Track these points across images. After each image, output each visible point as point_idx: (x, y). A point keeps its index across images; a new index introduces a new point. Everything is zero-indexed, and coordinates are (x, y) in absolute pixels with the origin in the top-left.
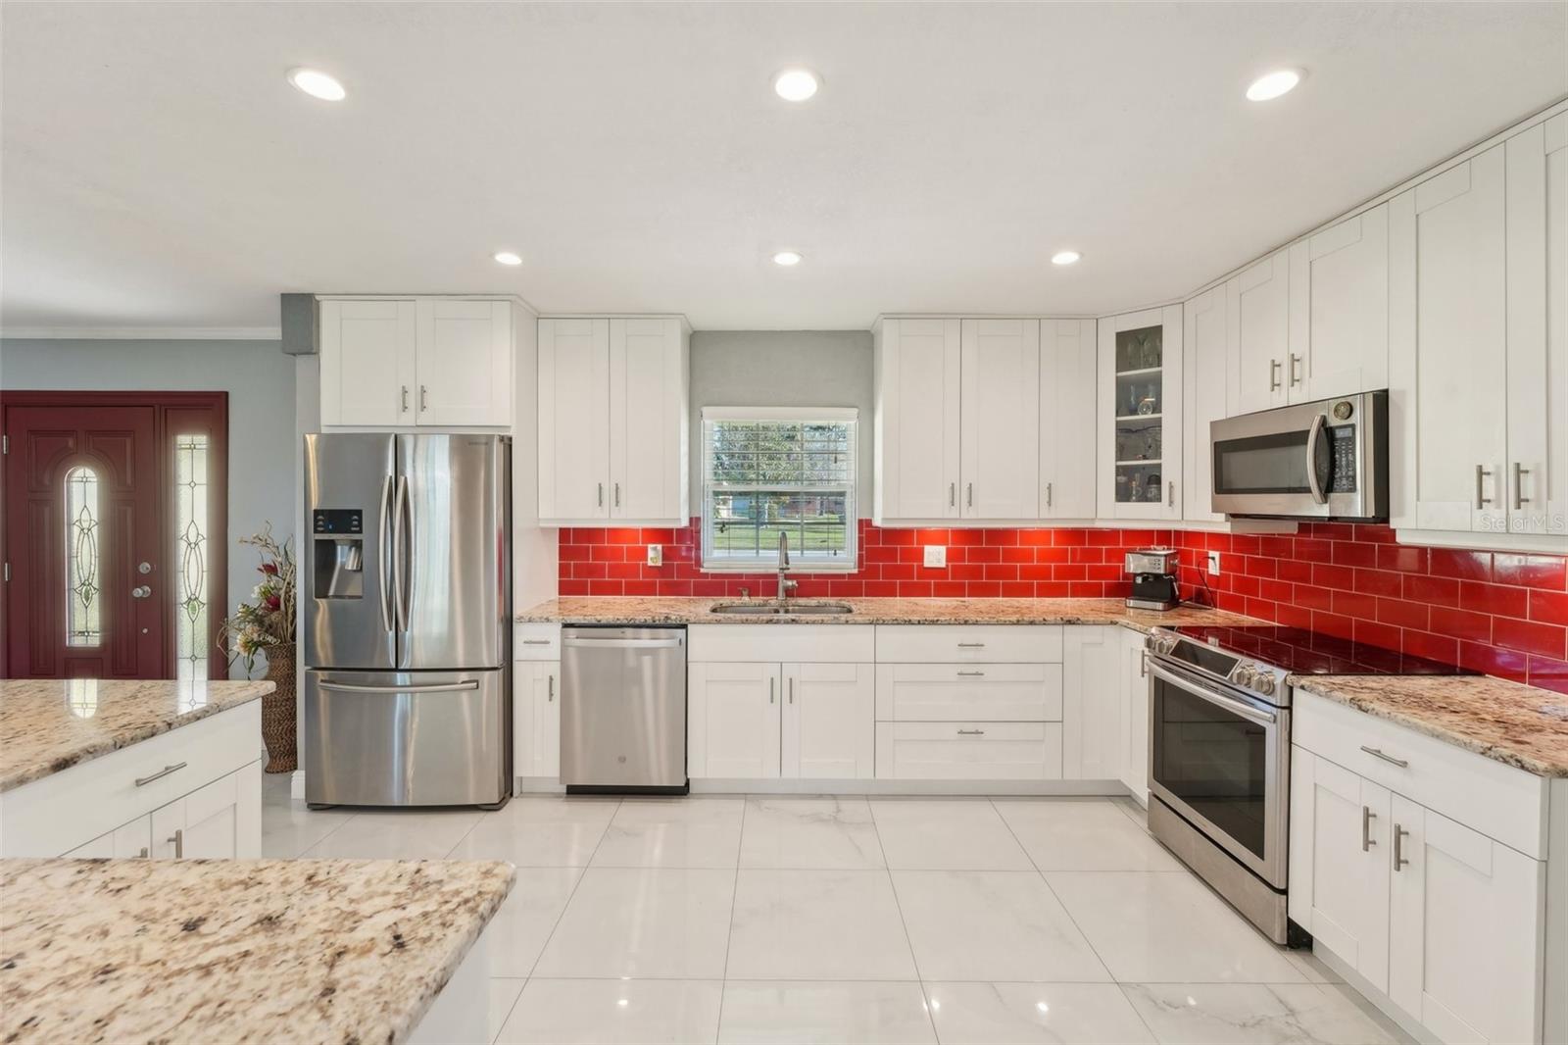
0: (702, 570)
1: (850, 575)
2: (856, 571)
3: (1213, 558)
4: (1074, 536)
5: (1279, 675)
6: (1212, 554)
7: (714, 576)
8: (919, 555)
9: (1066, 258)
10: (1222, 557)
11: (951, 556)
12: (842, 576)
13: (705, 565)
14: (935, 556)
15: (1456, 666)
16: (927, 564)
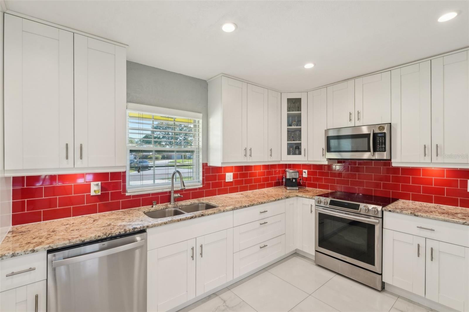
0: (127, 194)
1: (199, 188)
2: (201, 186)
3: (305, 172)
4: (266, 167)
5: (379, 208)
6: (304, 171)
7: (134, 196)
8: (224, 177)
9: (309, 66)
10: (308, 172)
11: (235, 176)
12: (196, 189)
13: (128, 191)
14: (229, 177)
15: (390, 198)
16: (227, 181)
